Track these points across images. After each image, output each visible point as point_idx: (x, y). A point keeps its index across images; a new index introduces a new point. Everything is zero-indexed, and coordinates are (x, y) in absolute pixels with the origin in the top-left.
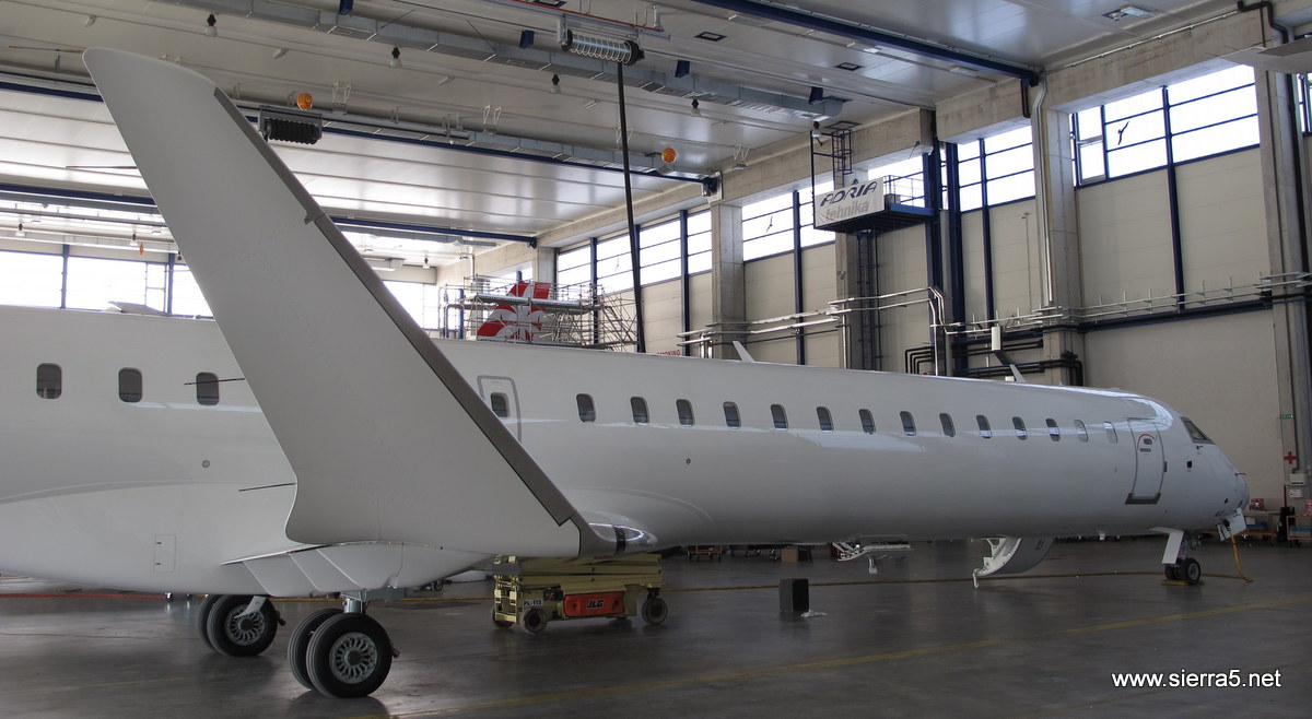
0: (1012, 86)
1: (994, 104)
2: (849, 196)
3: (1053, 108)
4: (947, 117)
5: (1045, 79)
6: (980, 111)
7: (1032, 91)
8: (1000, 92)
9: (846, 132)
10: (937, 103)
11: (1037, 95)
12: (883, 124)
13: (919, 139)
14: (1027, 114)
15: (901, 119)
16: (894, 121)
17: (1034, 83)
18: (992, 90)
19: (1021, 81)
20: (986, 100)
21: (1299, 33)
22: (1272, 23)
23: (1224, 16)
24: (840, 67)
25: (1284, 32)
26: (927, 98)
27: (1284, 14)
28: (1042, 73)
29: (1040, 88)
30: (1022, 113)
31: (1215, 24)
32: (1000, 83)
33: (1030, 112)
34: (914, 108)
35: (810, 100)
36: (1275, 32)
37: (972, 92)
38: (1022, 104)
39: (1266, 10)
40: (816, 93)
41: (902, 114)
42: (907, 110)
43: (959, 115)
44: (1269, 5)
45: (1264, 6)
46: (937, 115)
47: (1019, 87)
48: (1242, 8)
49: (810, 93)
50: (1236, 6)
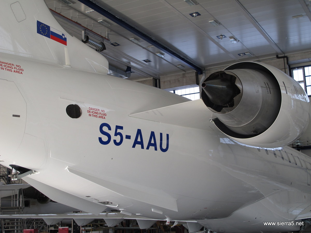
0: (192, 73)
1: (184, 79)
4: (164, 82)
5: (205, 72)
6: (179, 81)
7: (200, 76)
8: (187, 75)
10: (160, 77)
11: (202, 77)
14: (198, 84)
17: (201, 73)
18: (183, 74)
19: (196, 72)
20: (181, 77)
21: (291, 67)
22: (288, 63)
23: (271, 59)
24: (144, 61)
25: (289, 66)
26: (156, 75)
27: (291, 61)
28: (204, 70)
29: (203, 75)
30: (196, 83)
31: (268, 61)
32: (187, 72)
33: (199, 83)
34: (151, 77)
35: (126, 71)
36: (287, 66)
37: (175, 74)
38: (196, 80)
39: (285, 59)
40: (129, 69)
41: (145, 79)
42: (148, 78)
43: (170, 81)
44: (287, 57)
45: (285, 57)
46: (160, 81)
47: (195, 74)
48: (278, 57)
49: (125, 68)
50: (276, 56)
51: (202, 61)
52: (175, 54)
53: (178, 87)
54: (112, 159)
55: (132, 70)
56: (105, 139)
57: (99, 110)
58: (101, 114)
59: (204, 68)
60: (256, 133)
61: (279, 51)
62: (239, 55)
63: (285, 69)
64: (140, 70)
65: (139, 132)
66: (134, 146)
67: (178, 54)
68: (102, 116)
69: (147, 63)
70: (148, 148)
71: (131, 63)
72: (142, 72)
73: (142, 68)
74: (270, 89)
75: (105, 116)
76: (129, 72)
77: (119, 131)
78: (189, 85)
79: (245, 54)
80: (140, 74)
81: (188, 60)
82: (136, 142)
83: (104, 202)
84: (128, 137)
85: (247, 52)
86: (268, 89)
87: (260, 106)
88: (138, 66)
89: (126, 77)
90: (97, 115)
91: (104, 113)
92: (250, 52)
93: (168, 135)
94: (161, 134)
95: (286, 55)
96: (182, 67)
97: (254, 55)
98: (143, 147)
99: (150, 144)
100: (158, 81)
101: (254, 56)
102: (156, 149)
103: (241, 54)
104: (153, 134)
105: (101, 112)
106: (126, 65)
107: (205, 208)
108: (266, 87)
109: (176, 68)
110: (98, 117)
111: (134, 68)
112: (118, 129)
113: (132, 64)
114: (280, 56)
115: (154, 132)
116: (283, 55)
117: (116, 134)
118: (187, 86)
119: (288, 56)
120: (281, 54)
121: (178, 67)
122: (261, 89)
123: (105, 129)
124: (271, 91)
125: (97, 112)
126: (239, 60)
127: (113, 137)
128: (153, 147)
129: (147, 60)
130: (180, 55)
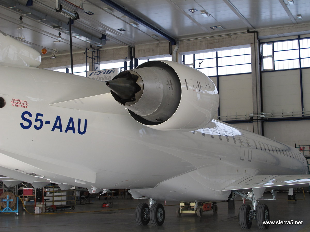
0: (166, 43)
1: (158, 49)
2: (102, 73)
3: (179, 53)
4: (139, 51)
5: (178, 43)
6: (153, 50)
7: (173, 46)
8: (161, 45)
9: (96, 50)
10: (135, 45)
11: (175, 48)
12: (112, 49)
13: (127, 56)
15: (120, 49)
16: (117, 49)
17: (175, 44)
18: (158, 44)
19: (170, 43)
20: (155, 47)
21: (261, 41)
22: (258, 38)
23: (242, 33)
24: (119, 30)
25: (259, 41)
26: (131, 43)
27: (261, 36)
28: (178, 41)
29: (176, 46)
30: (169, 53)
31: (239, 35)
32: (161, 42)
33: (172, 53)
34: (126, 45)
35: (101, 39)
36: (257, 41)
37: (150, 43)
38: (169, 50)
39: (256, 34)
40: (104, 37)
41: (120, 47)
42: (123, 46)
43: (144, 50)
44: (257, 32)
45: (255, 32)
46: (135, 49)
47: (168, 44)
48: (248, 32)
49: (101, 36)
50: (246, 31)
51: (176, 32)
52: (149, 24)
53: (152, 56)
54: (33, 140)
55: (107, 38)
56: (26, 124)
57: (21, 101)
58: (23, 104)
59: (178, 39)
60: (161, 121)
61: (249, 26)
62: (211, 28)
63: (255, 43)
64: (115, 38)
65: (58, 118)
66: (53, 130)
67: (151, 25)
68: (24, 105)
69: (122, 32)
70: (66, 131)
71: (106, 31)
72: (117, 40)
73: (117, 36)
74: (173, 86)
75: (27, 106)
76: (104, 40)
77: (39, 117)
78: (163, 54)
79: (217, 28)
80: (115, 42)
81: (161, 31)
82: (55, 127)
83: (33, 174)
84: (48, 123)
85: (218, 26)
86: (170, 86)
87: (161, 100)
88: (113, 34)
89: (101, 44)
90: (19, 104)
91: (26, 103)
92: (222, 26)
93: (86, 121)
94: (79, 120)
95: (256, 30)
96: (156, 37)
97: (225, 28)
98: (61, 131)
99: (68, 128)
100: (133, 49)
101: (226, 30)
102: (74, 132)
103: (213, 28)
104: (71, 120)
105: (23, 102)
106: (102, 33)
107: (126, 180)
108: (169, 84)
109: (150, 37)
110: (21, 106)
111: (109, 36)
112: (38, 116)
113: (108, 32)
114: (250, 30)
115: (72, 118)
116: (253, 30)
117: (37, 120)
118: (160, 55)
119: (259, 31)
120: (251, 29)
121: (152, 37)
122: (162, 86)
123: (27, 116)
124: (173, 87)
125: (20, 102)
126: (212, 32)
127: (34, 123)
128: (72, 131)
129: (122, 29)
130: (153, 26)
